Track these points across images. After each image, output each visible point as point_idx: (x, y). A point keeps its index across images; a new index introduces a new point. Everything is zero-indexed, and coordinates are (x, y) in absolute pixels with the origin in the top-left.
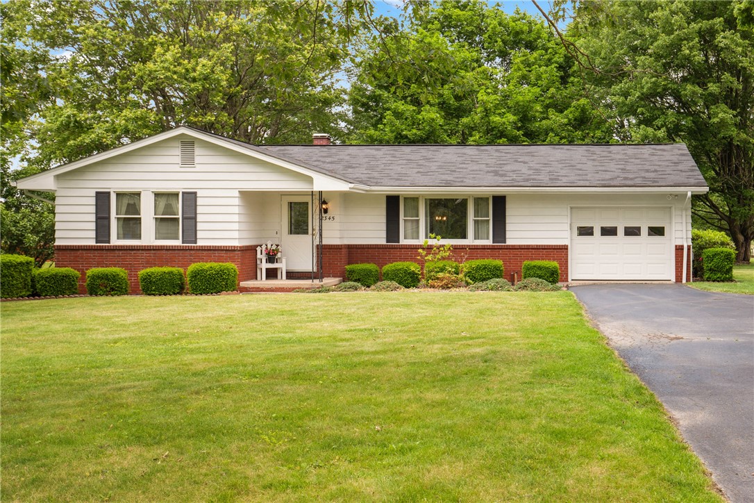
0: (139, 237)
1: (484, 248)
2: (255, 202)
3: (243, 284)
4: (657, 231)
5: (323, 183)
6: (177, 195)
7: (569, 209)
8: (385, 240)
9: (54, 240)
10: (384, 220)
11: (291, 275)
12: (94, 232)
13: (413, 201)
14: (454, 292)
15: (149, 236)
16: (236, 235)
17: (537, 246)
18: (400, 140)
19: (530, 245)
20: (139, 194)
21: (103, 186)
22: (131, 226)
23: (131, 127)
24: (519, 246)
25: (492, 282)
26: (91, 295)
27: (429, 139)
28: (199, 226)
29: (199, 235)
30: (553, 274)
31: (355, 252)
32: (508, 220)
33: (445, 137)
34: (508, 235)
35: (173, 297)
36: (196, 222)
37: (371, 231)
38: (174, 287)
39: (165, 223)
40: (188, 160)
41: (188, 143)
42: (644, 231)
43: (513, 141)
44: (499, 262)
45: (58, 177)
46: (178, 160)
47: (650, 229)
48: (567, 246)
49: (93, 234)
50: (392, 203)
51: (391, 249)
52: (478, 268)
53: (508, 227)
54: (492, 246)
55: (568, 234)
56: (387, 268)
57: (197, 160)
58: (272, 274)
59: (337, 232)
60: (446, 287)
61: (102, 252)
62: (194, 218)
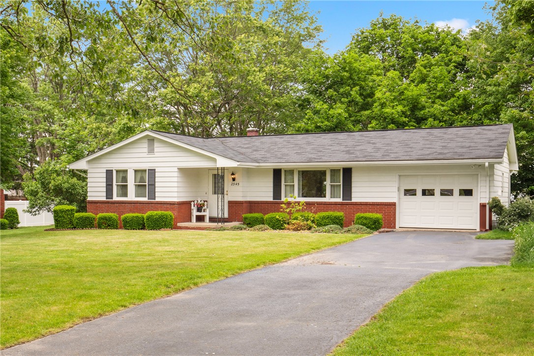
0: (127, 196)
1: (336, 204)
2: (190, 175)
3: (179, 224)
4: (468, 193)
6: (145, 171)
7: (397, 177)
8: (272, 198)
10: (271, 185)
11: (212, 220)
12: (105, 193)
13: (290, 172)
14: (299, 233)
15: (131, 196)
16: (176, 194)
17: (373, 203)
18: (319, 130)
19: (367, 203)
20: (126, 171)
21: (110, 166)
22: (124, 189)
24: (360, 202)
26: (99, 228)
27: (338, 127)
28: (157, 189)
29: (157, 194)
30: (375, 223)
31: (253, 206)
32: (353, 185)
33: (350, 126)
34: (353, 195)
35: (138, 231)
36: (155, 187)
37: (263, 192)
38: (141, 225)
39: (140, 187)
40: (151, 151)
41: (151, 140)
42: (456, 193)
45: (89, 162)
46: (146, 150)
47: (461, 190)
48: (395, 203)
49: (105, 194)
50: (277, 173)
51: (275, 205)
52: (324, 218)
53: (353, 190)
54: (342, 202)
55: (396, 194)
56: (267, 216)
57: (156, 150)
58: (200, 219)
59: (237, 193)
60: (296, 230)
61: (108, 204)
62: (154, 185)
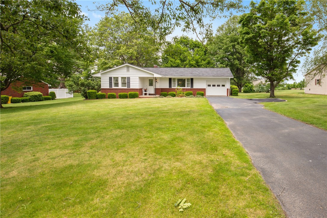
0: (118, 87)
1: (189, 89)
2: (142, 79)
3: (140, 96)
4: (223, 86)
5: (156, 75)
6: (126, 78)
7: (206, 81)
8: (169, 87)
9: (101, 87)
10: (168, 83)
11: (150, 94)
13: (174, 79)
14: (183, 98)
15: (120, 86)
16: (138, 86)
18: (172, 66)
19: (198, 88)
20: (118, 78)
21: (111, 76)
22: (117, 84)
23: (116, 63)
24: (196, 88)
25: (190, 96)
26: (109, 98)
27: (178, 66)
28: (131, 84)
29: (131, 86)
30: (203, 94)
31: (162, 90)
32: (194, 83)
33: (181, 66)
34: (194, 86)
35: (125, 99)
37: (166, 85)
38: (125, 97)
39: (124, 84)
40: (128, 71)
41: (128, 67)
42: (221, 86)
43: (195, 67)
44: (192, 92)
45: (101, 74)
46: (126, 70)
47: (222, 85)
48: (206, 89)
49: (109, 86)
50: (170, 79)
51: (170, 89)
52: (188, 93)
53: (194, 85)
55: (205, 86)
56: (169, 93)
57: (130, 70)
58: (146, 94)
59: (159, 86)
60: (181, 97)
61: (111, 90)
62: (130, 83)
